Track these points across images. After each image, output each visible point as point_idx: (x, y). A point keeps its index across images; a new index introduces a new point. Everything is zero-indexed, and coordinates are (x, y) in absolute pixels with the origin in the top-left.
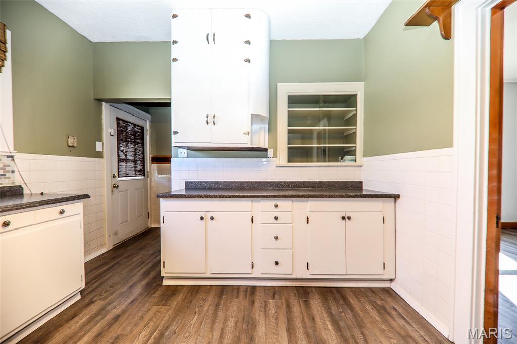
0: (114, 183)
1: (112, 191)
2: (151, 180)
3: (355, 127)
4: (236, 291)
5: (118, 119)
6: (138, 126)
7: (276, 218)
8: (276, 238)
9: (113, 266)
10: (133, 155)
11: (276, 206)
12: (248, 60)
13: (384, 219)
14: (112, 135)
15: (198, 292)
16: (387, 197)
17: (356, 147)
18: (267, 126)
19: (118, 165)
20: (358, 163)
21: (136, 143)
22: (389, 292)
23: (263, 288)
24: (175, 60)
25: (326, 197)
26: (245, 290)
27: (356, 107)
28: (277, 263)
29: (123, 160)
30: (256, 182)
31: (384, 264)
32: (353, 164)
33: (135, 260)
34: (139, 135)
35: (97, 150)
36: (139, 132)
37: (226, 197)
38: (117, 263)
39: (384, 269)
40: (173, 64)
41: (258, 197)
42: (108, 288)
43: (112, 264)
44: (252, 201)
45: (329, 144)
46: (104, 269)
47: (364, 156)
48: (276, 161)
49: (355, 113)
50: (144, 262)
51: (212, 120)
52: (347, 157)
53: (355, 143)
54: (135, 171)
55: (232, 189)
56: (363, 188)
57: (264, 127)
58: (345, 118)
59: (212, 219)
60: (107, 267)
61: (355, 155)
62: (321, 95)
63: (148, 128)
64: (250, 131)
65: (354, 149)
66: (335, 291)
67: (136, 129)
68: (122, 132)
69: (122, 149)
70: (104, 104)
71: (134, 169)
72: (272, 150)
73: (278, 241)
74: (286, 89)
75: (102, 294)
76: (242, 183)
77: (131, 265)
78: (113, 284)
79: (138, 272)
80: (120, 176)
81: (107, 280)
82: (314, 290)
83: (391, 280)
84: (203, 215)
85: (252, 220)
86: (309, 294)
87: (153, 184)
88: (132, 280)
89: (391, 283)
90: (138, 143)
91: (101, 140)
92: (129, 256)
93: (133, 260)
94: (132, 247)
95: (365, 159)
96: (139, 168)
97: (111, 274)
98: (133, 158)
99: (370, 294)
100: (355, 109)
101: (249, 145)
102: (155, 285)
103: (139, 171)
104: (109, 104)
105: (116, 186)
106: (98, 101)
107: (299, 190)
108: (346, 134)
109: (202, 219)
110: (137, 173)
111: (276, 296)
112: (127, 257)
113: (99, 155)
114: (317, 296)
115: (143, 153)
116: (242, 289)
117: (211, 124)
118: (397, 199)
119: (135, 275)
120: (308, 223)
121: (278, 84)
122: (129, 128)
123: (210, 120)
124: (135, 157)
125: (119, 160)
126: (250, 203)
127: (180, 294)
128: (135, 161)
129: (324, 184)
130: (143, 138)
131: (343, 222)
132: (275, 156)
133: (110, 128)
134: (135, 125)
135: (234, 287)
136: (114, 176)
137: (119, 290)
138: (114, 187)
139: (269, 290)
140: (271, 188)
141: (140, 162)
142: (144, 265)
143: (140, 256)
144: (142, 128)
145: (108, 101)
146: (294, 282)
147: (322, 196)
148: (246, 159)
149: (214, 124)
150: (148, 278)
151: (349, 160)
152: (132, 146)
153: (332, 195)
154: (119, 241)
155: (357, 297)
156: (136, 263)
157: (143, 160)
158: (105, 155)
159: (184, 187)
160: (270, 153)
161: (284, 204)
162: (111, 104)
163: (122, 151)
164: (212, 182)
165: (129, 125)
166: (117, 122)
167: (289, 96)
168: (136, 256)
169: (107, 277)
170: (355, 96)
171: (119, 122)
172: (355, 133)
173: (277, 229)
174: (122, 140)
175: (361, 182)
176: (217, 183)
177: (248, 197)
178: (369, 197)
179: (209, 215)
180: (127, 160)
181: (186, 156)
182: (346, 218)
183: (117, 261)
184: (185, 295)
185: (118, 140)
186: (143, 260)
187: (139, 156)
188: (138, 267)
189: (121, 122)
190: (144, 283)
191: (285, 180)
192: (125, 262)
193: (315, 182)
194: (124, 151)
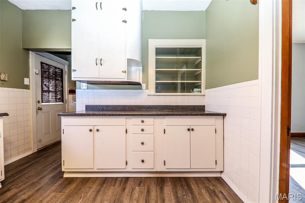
0: (39, 107)
1: (37, 112)
2: (68, 105)
3: (200, 69)
4: (114, 181)
5: (42, 63)
6: (58, 68)
7: (143, 130)
8: (143, 144)
9: (33, 164)
10: (54, 88)
11: (143, 122)
12: (125, 21)
13: (216, 130)
14: (37, 74)
15: (87, 182)
16: (217, 115)
17: (201, 82)
18: (141, 68)
19: (42, 95)
20: (202, 93)
21: (56, 80)
22: (219, 180)
23: (134, 178)
24: (74, 20)
25: (177, 115)
26: (121, 180)
27: (201, 56)
28: (143, 161)
29: (46, 91)
30: (134, 106)
31: (216, 161)
32: (199, 94)
33: (50, 159)
34: (59, 74)
35: (25, 84)
36: (59, 72)
37: (107, 115)
38: (37, 162)
39: (216, 164)
40: (73, 23)
41: (129, 115)
42: (24, 180)
43: (32, 163)
44: (126, 118)
45: (187, 81)
46: (26, 165)
47: (206, 89)
48: (148, 92)
49: (200, 60)
50: (56, 161)
51: (100, 62)
52: (195, 90)
53: (201, 80)
54: (56, 99)
55: (118, 111)
56: (205, 110)
57: (139, 69)
58: (196, 64)
59: (98, 130)
60: (29, 164)
61: (201, 88)
62: (178, 48)
63: (66, 70)
64: (126, 70)
65: (200, 84)
66: (183, 180)
67: (57, 70)
68: (45, 72)
69: (45, 83)
70: (30, 52)
71: (54, 97)
72: (145, 84)
73: (144, 146)
74: (154, 44)
75: (18, 184)
76: (125, 106)
77: (46, 163)
78: (29, 177)
79: (49, 168)
80: (43, 102)
81: (26, 173)
82: (168, 179)
83: (221, 172)
84: (91, 128)
85: (126, 131)
86: (164, 182)
87: (70, 108)
88: (43, 174)
89: (221, 174)
90: (58, 80)
91: (28, 77)
92: (47, 157)
93: (48, 160)
94: (51, 150)
95: (207, 90)
96: (59, 97)
97: (30, 169)
98: (54, 90)
99: (206, 182)
100: (200, 57)
101: (126, 80)
102: (58, 177)
103: (59, 99)
104: (35, 52)
105: (40, 109)
106: (25, 50)
107: (163, 111)
108: (196, 74)
109: (91, 130)
110: (57, 100)
111: (142, 184)
112: (45, 158)
113: (27, 87)
114: (170, 184)
115: (62, 87)
116: (119, 179)
117: (99, 65)
118: (225, 116)
119: (47, 170)
120: (164, 133)
121: (149, 40)
122: (51, 70)
123: (98, 62)
124: (56, 90)
125: (43, 91)
126: (125, 119)
127: (74, 183)
128: (56, 92)
129: (180, 107)
130: (62, 77)
131: (188, 132)
132: (147, 88)
133: (36, 69)
134: (56, 68)
135: (114, 178)
136: (39, 102)
137: (32, 181)
138: (39, 109)
139: (137, 180)
140: (144, 110)
141: (59, 93)
142: (55, 163)
143: (54, 156)
144: (62, 70)
145: (34, 50)
146: (156, 174)
147: (173, 115)
148: (127, 90)
149: (101, 65)
150: (55, 172)
151: (197, 92)
152: (53, 82)
153: (181, 114)
154: (43, 146)
155: (197, 184)
156: (49, 162)
157: (62, 92)
158: (31, 87)
159: (84, 109)
160: (144, 86)
161: (149, 120)
162: (37, 53)
163: (45, 85)
164: (104, 106)
165: (51, 67)
166: (41, 65)
167: (156, 48)
168: (51, 157)
169: (26, 172)
170: (200, 49)
171: (43, 65)
172: (201, 73)
173: (142, 137)
174: (45, 77)
175: (204, 106)
176: (107, 106)
177: (122, 115)
178: (205, 115)
179: (96, 128)
180: (49, 91)
181: (86, 88)
182: (191, 130)
183: (37, 160)
184: (78, 184)
185: (42, 77)
186: (55, 160)
187: (59, 88)
188: (50, 165)
189: (45, 65)
190: (51, 175)
191: (154, 105)
192: (43, 161)
193: (174, 106)
194: (47, 85)
